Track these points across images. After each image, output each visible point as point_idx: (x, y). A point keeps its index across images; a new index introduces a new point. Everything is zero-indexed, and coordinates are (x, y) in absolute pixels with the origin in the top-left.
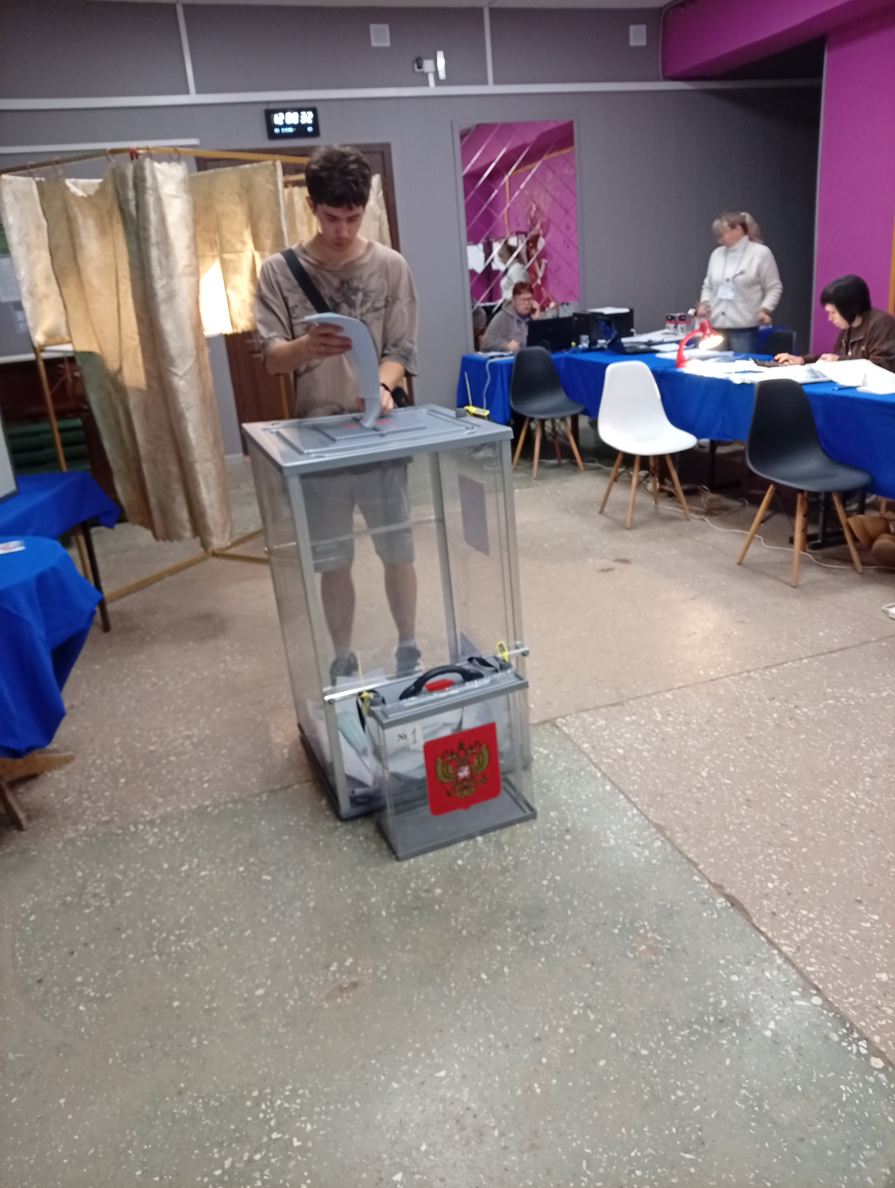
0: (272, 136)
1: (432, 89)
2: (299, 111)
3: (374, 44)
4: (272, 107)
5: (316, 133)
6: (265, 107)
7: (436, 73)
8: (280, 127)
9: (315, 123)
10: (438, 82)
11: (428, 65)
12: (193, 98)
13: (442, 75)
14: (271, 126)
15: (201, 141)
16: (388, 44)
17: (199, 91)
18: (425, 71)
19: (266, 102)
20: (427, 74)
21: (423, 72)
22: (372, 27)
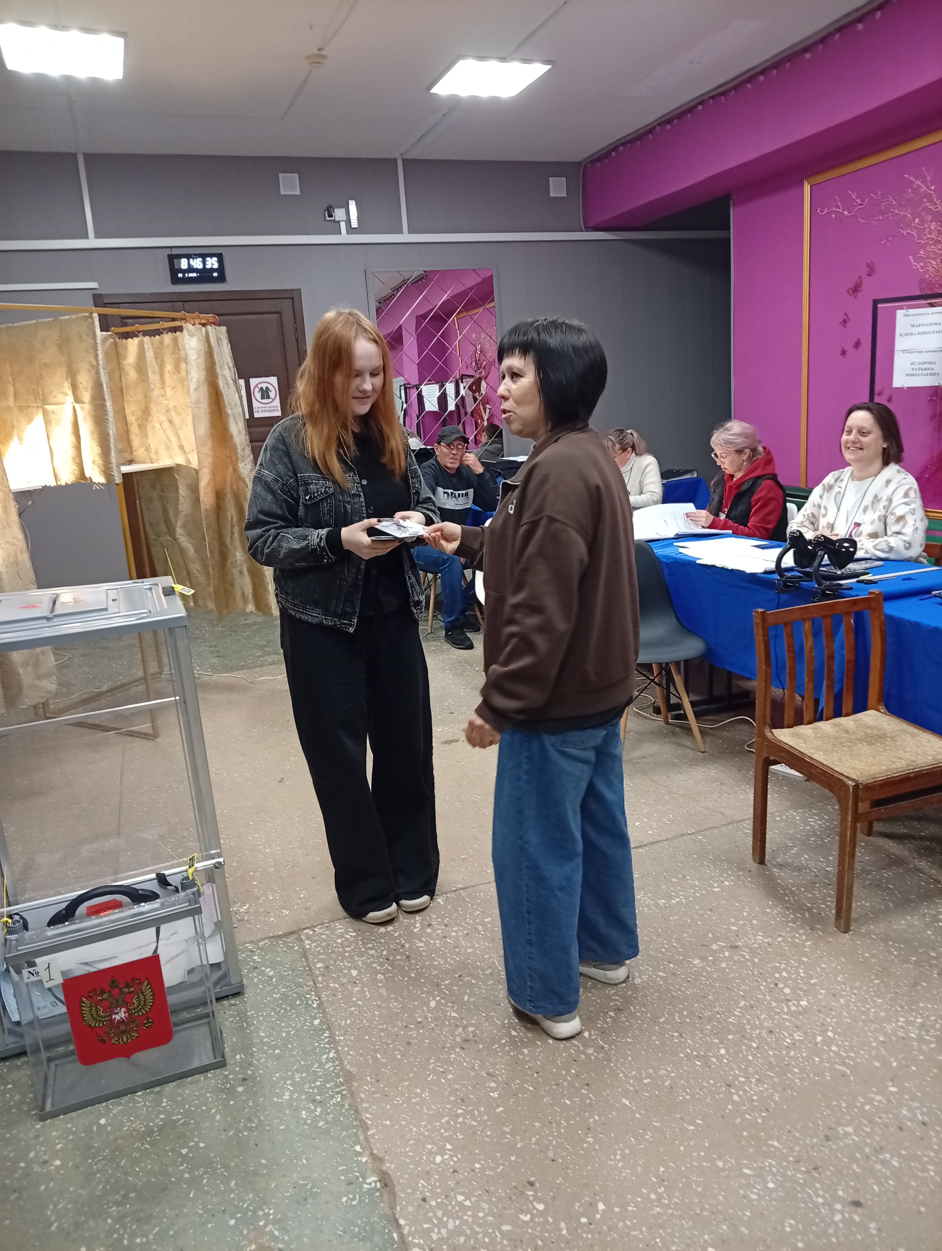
0: (175, 280)
1: (344, 237)
2: (204, 256)
3: (282, 193)
4: (175, 252)
5: (222, 278)
6: (168, 252)
7: (348, 221)
8: (184, 272)
9: (221, 269)
10: (351, 230)
11: (339, 214)
12: (92, 242)
13: (354, 224)
14: (174, 271)
15: (99, 286)
16: (298, 193)
17: (98, 236)
18: (337, 219)
19: (171, 247)
20: (339, 222)
21: (334, 220)
22: (281, 175)
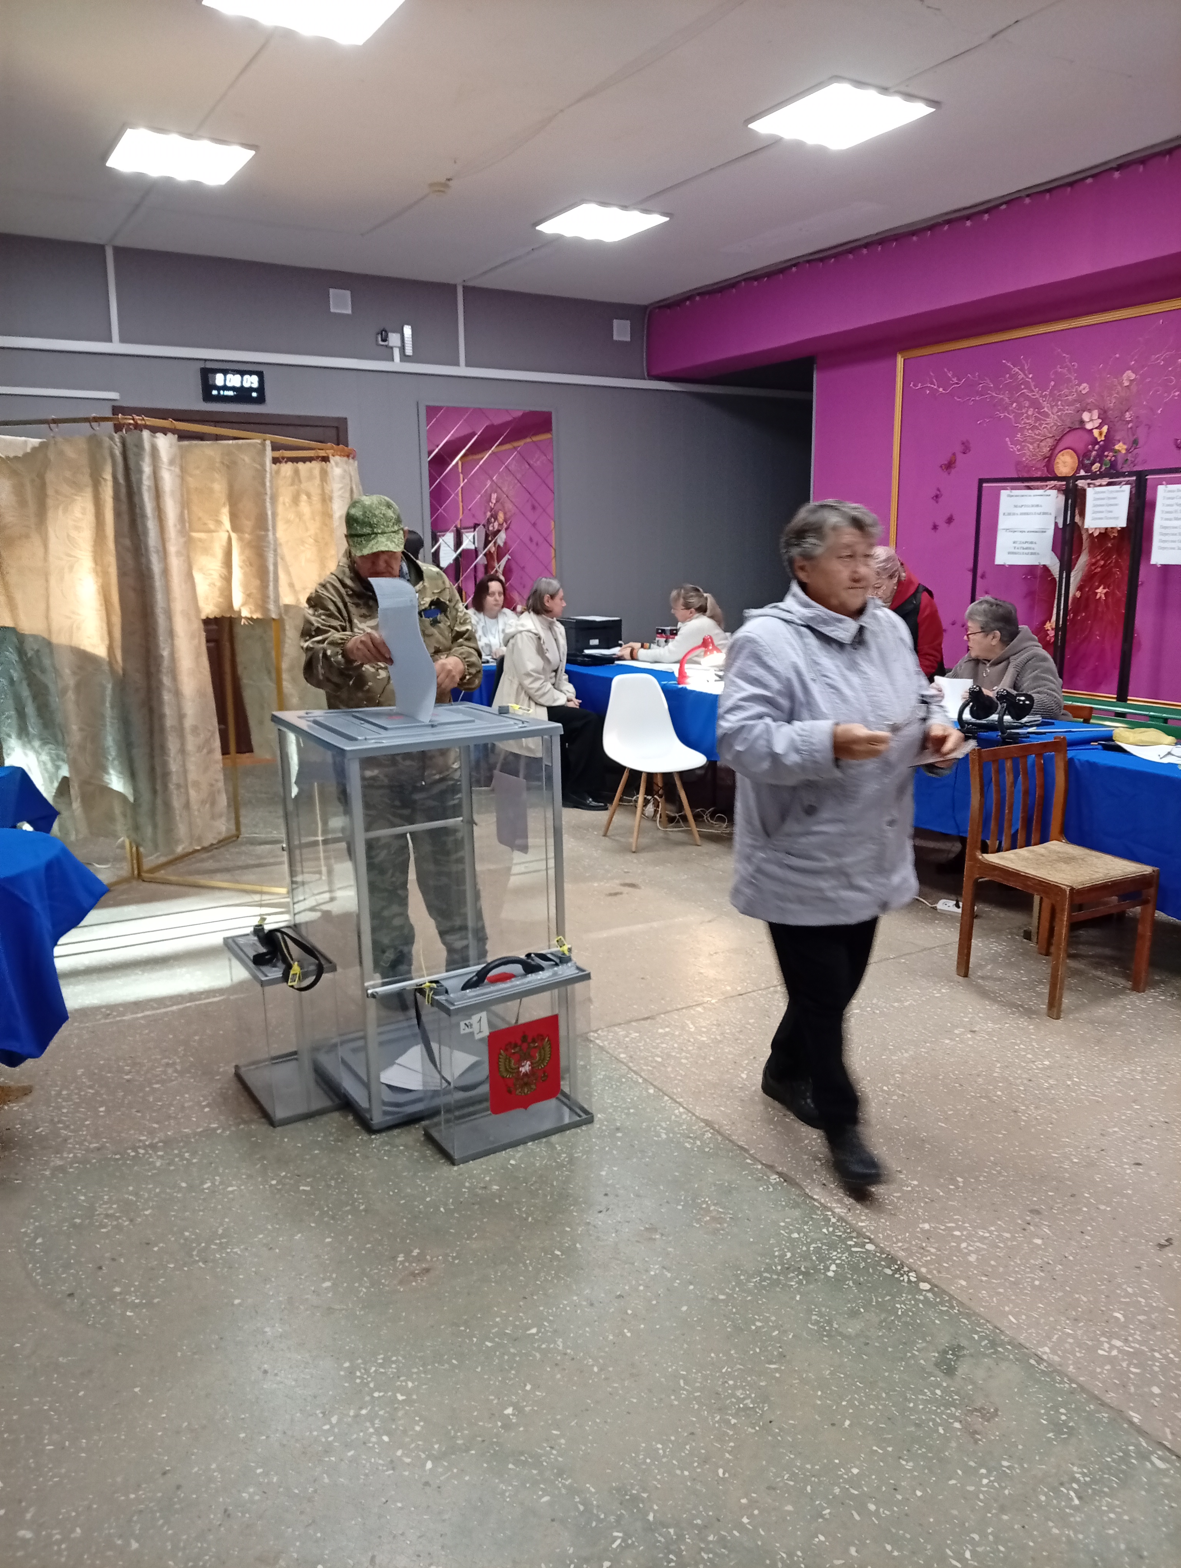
0: (208, 397)
1: (397, 364)
2: (242, 373)
3: (332, 310)
4: (209, 365)
5: (261, 400)
6: (202, 365)
7: (403, 348)
8: (219, 388)
9: (261, 389)
10: (404, 358)
11: (394, 339)
12: (115, 347)
13: (409, 351)
14: (207, 387)
15: (121, 396)
16: (349, 311)
17: (123, 340)
18: (391, 344)
19: (205, 360)
20: (392, 348)
21: (386, 346)
22: (332, 291)
